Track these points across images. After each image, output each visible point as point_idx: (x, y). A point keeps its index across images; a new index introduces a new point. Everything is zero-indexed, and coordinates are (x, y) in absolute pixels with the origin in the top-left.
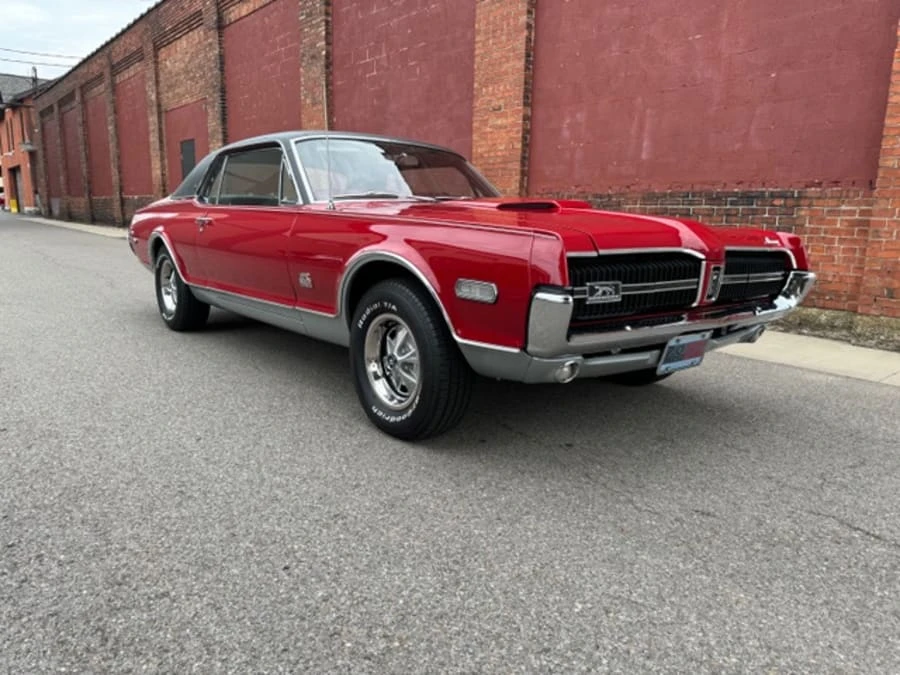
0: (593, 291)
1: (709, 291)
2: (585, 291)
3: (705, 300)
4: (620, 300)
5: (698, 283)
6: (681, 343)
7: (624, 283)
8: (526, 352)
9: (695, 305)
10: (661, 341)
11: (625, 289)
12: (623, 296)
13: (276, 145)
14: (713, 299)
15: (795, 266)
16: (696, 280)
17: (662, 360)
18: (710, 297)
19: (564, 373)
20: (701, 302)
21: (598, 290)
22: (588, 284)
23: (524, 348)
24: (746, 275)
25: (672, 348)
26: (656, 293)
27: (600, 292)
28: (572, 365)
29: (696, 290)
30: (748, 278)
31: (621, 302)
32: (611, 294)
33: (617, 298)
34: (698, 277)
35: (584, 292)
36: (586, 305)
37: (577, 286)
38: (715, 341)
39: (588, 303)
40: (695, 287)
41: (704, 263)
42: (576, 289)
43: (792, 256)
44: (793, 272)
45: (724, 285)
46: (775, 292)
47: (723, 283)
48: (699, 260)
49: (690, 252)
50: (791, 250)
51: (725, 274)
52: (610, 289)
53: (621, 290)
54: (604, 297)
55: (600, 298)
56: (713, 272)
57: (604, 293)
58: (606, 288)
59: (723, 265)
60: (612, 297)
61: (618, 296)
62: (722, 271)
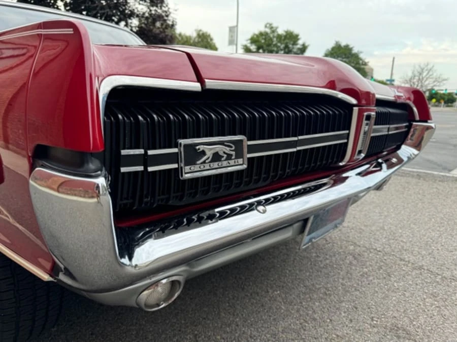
0: (193, 155)
1: (358, 148)
2: (177, 155)
4: (245, 166)
5: (348, 136)
9: (341, 164)
11: (251, 149)
15: (417, 118)
16: (347, 132)
18: (360, 152)
20: (349, 160)
24: (387, 126)
26: (299, 151)
27: (208, 157)
29: (346, 144)
30: (388, 130)
31: (248, 170)
32: (229, 157)
33: (237, 165)
34: (349, 128)
39: (184, 177)
40: (346, 141)
41: (356, 109)
43: (415, 109)
44: (414, 123)
45: (373, 138)
46: (399, 143)
47: (373, 135)
48: (350, 107)
49: (341, 96)
50: (414, 102)
51: (375, 124)
52: (227, 150)
53: (245, 150)
54: (215, 165)
55: (207, 166)
56: (365, 122)
57: (216, 157)
58: (219, 148)
59: (373, 113)
60: (232, 162)
61: (240, 161)
62: (373, 121)
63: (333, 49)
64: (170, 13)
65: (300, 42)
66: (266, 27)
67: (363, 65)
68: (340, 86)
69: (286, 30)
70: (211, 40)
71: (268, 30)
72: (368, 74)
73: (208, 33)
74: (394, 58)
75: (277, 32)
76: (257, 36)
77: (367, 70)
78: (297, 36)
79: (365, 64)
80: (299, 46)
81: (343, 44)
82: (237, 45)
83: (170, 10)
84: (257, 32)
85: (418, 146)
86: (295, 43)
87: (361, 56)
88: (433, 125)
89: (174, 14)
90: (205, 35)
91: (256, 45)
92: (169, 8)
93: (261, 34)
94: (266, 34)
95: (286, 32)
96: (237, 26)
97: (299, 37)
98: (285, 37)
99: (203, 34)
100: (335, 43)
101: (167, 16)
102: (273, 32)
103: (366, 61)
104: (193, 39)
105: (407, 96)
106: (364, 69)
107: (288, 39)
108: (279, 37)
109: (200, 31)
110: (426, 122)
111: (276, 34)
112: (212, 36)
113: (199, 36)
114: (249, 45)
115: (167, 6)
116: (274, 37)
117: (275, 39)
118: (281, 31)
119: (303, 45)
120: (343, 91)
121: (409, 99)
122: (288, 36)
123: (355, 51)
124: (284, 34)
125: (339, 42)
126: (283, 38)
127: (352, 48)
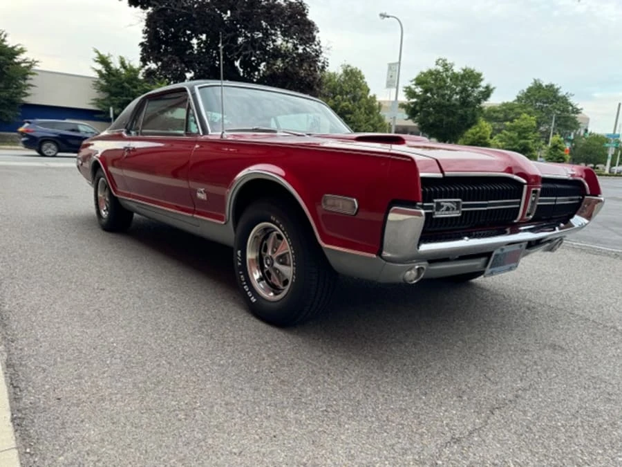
0: (439, 206)
1: (528, 211)
2: (432, 206)
3: (526, 217)
4: (460, 215)
5: (520, 203)
6: (505, 251)
7: (464, 200)
8: (382, 258)
9: (515, 221)
10: (489, 250)
11: (464, 206)
12: (463, 212)
13: (184, 90)
14: (531, 217)
15: (589, 192)
16: (518, 200)
17: (489, 266)
18: (528, 215)
19: (411, 275)
20: (521, 219)
21: (443, 206)
22: (435, 200)
23: (379, 253)
24: (554, 198)
25: (497, 255)
26: (488, 210)
27: (444, 208)
28: (418, 269)
29: (519, 208)
30: (555, 201)
31: (461, 217)
32: (453, 209)
33: (456, 214)
34: (521, 198)
35: (431, 208)
36: (433, 219)
37: (426, 202)
38: (527, 251)
39: (434, 217)
40: (518, 206)
41: (526, 186)
42: (425, 204)
43: (586, 184)
44: (586, 197)
45: (538, 206)
46: (571, 213)
47: (538, 204)
48: (522, 184)
49: (516, 177)
50: (586, 179)
51: (541, 196)
52: (452, 205)
53: (461, 206)
54: (447, 212)
55: (443, 213)
56: (532, 194)
57: (448, 209)
58: (449, 204)
59: (539, 189)
60: (454, 212)
61: (458, 212)
62: (539, 194)
63: (530, 90)
64: (321, 52)
65: (483, 84)
66: (437, 64)
67: (573, 112)
68: (515, 171)
69: (464, 68)
70: (362, 78)
71: (440, 69)
72: (581, 125)
73: (359, 69)
74: (620, 105)
75: (452, 70)
76: (425, 75)
77: (579, 120)
78: (479, 75)
79: (577, 111)
80: (481, 89)
81: (545, 83)
82: (397, 88)
83: (322, 49)
84: (425, 71)
85: (589, 217)
86: (476, 86)
87: (572, 100)
88: (602, 199)
89: (325, 53)
90: (354, 71)
91: (422, 88)
92: (320, 47)
93: (431, 73)
94: (438, 72)
95: (464, 70)
96: (399, 63)
97: (482, 77)
98: (463, 77)
99: (351, 70)
100: (533, 81)
101: (318, 56)
102: (447, 70)
103: (579, 107)
104: (338, 76)
105: (580, 174)
106: (574, 118)
107: (466, 79)
108: (455, 77)
109: (349, 66)
110: (597, 196)
111: (450, 73)
112: (363, 73)
113: (346, 72)
114: (413, 87)
115: (319, 44)
116: (447, 77)
117: (449, 80)
118: (457, 69)
119: (487, 87)
120: (517, 174)
121: (581, 176)
122: (467, 75)
123: (562, 93)
124: (462, 72)
125: (539, 80)
126: (460, 78)
127: (558, 89)
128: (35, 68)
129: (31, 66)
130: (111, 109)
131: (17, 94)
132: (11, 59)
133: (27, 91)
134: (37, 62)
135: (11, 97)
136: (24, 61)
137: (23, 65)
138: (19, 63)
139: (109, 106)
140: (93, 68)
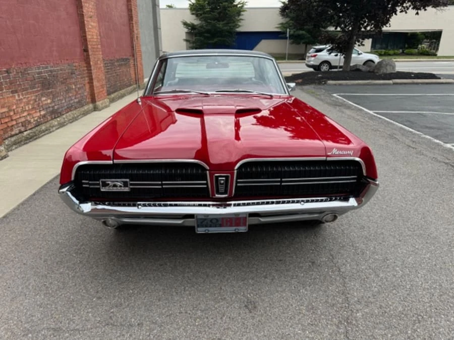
0: (105, 184)
2: (99, 184)
4: (129, 190)
7: (132, 181)
12: (131, 188)
18: (222, 193)
21: (109, 184)
22: (101, 180)
32: (121, 186)
33: (127, 189)
34: (207, 181)
39: (101, 190)
41: (207, 172)
52: (119, 184)
53: (129, 185)
54: (115, 188)
55: (110, 188)
58: (115, 183)
60: (123, 188)
128: (245, 6)
129: (242, 6)
130: (288, 30)
131: (234, 26)
132: (232, 3)
133: (239, 24)
134: (246, 2)
135: (231, 29)
136: (239, 3)
137: (239, 6)
138: (236, 6)
139: (286, 28)
140: (280, 1)
